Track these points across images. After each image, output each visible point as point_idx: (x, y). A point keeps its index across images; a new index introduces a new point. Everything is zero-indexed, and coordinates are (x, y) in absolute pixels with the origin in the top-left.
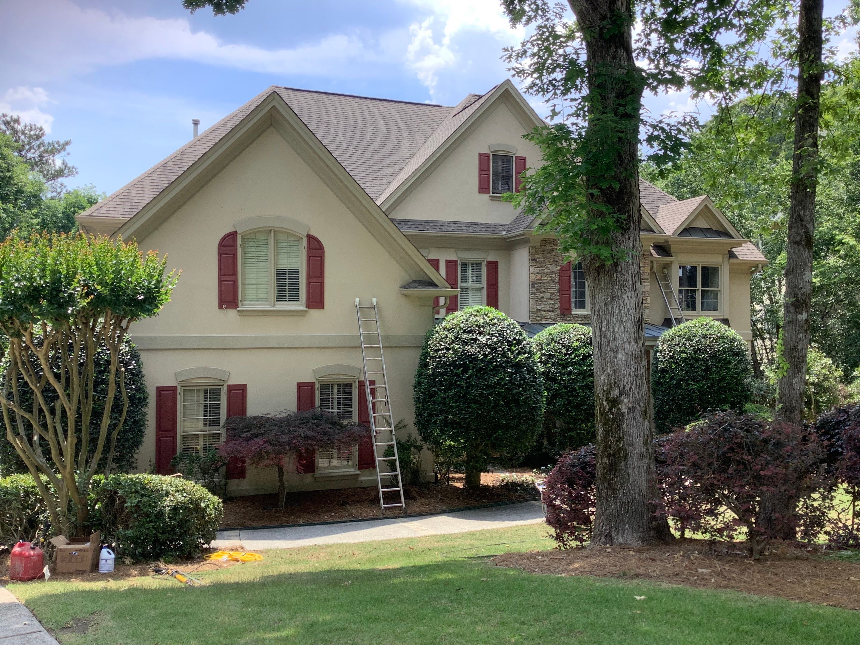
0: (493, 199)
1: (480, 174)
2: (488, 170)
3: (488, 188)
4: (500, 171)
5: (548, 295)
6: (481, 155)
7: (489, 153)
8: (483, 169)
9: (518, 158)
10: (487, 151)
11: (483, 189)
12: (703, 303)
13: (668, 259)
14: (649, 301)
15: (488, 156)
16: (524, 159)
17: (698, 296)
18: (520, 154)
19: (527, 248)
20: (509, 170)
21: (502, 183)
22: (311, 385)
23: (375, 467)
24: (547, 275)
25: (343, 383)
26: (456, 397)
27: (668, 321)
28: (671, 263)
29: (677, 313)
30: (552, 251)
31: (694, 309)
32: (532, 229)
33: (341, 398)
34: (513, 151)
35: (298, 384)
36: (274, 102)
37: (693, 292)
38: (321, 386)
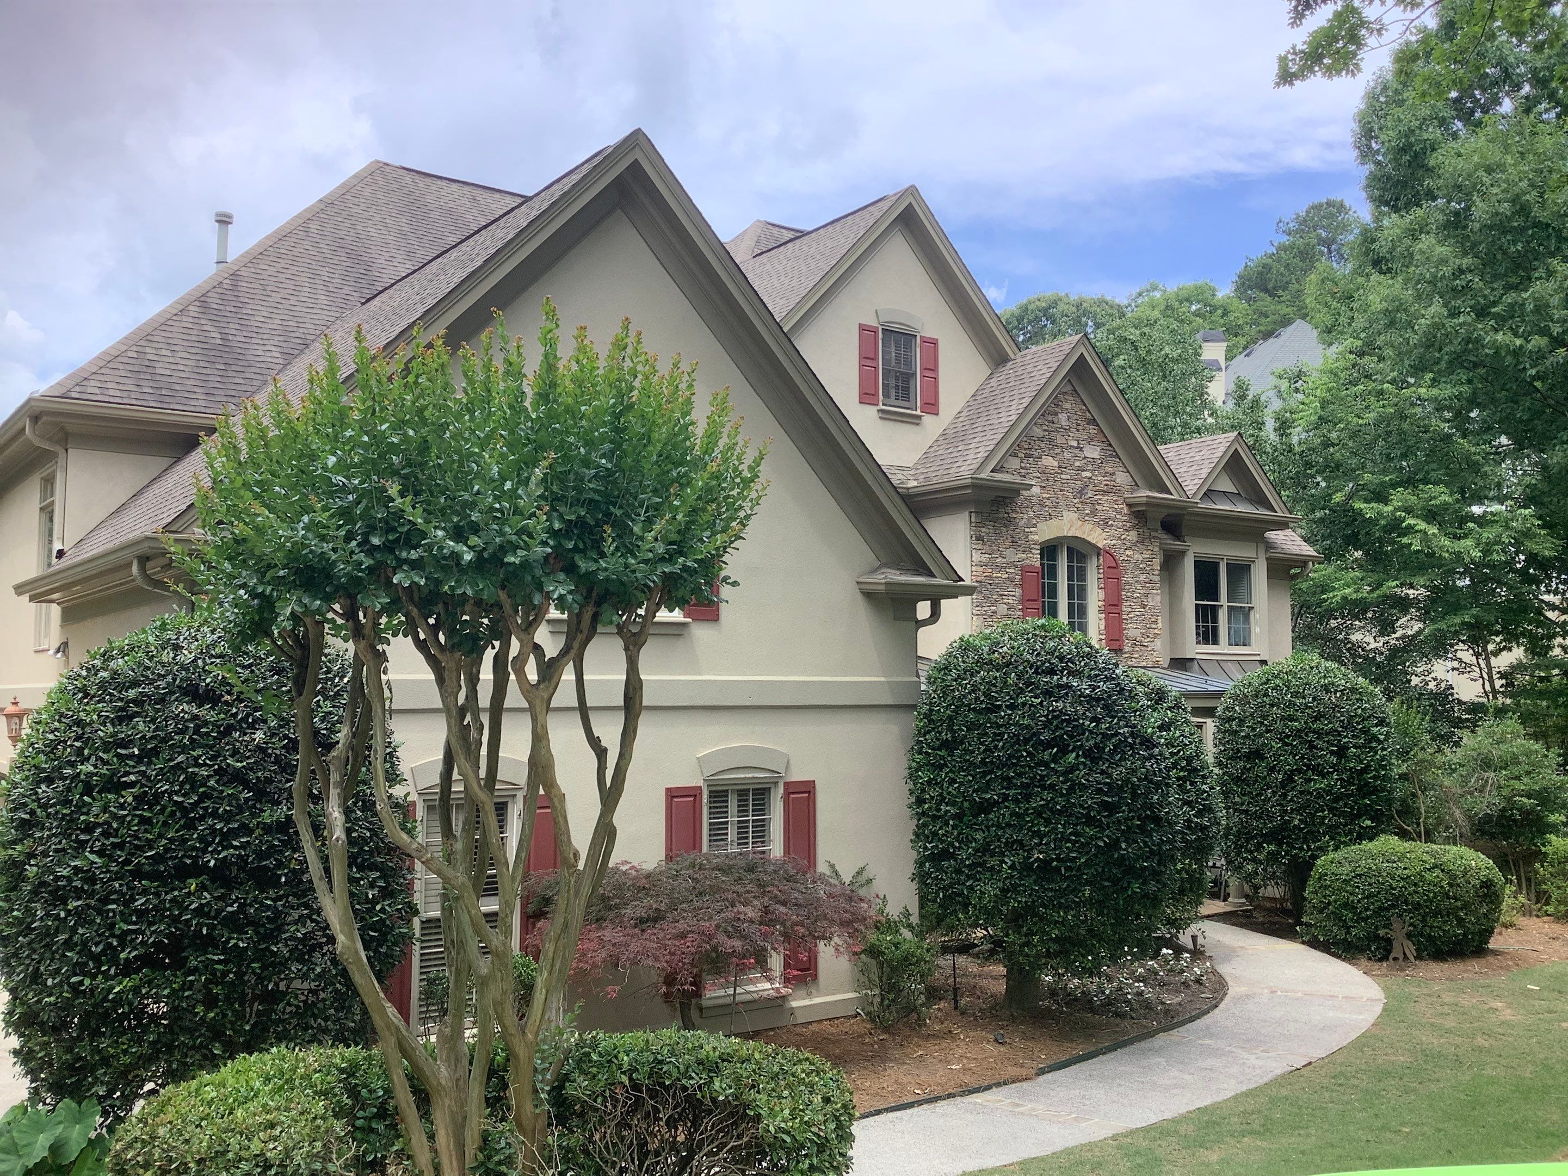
0: (883, 415)
1: (861, 366)
2: (875, 359)
3: (875, 395)
4: (894, 362)
5: (1002, 609)
6: (863, 328)
7: (876, 324)
8: (866, 358)
9: (924, 340)
10: (873, 322)
11: (867, 396)
12: (1229, 629)
13: (1177, 545)
14: (1160, 625)
15: (875, 331)
16: (934, 343)
17: (1223, 616)
18: (929, 333)
19: (967, 514)
20: (909, 362)
21: (897, 387)
22: (694, 793)
23: (815, 977)
24: (1002, 568)
25: (751, 787)
26: (1045, 813)
27: (1180, 664)
28: (1183, 553)
29: (1193, 649)
30: (1009, 522)
31: (1215, 642)
32: (983, 476)
33: (747, 821)
34: (917, 326)
35: (668, 790)
36: (638, 155)
37: (1214, 610)
38: (712, 794)
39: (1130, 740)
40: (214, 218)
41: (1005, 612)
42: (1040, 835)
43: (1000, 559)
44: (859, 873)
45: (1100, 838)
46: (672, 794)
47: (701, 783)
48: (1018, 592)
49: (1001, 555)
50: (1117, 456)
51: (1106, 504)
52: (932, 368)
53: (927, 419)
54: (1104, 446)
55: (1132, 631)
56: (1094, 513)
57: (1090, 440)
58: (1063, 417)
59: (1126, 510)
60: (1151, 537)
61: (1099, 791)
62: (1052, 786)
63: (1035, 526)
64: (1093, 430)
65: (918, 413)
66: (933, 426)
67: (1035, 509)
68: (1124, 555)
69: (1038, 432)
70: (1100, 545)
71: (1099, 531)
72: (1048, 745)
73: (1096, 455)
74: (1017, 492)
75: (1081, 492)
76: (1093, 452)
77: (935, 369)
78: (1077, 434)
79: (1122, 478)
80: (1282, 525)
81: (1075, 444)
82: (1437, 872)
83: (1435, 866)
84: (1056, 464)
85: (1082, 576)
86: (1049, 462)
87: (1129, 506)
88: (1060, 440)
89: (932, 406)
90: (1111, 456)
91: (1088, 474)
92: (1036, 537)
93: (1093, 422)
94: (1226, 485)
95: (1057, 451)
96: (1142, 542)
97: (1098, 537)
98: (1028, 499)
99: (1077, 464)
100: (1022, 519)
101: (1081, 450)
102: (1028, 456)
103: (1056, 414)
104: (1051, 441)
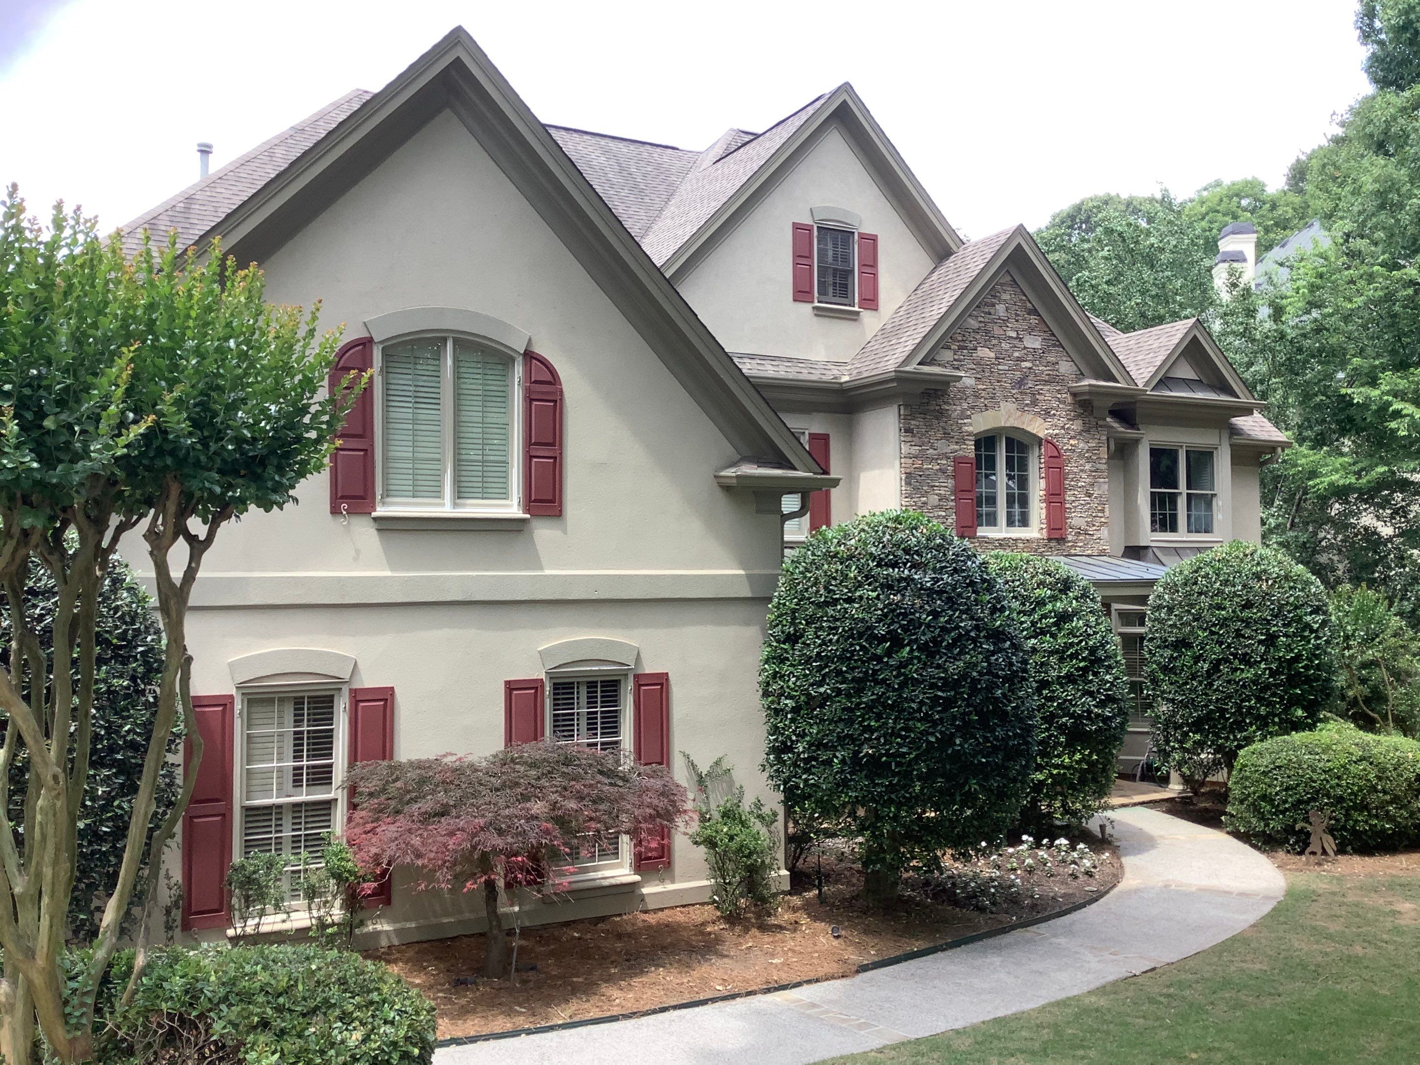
0: (819, 312)
1: (795, 264)
2: (810, 257)
3: (810, 292)
4: (830, 259)
5: (934, 499)
6: (797, 227)
7: (811, 223)
8: (801, 256)
9: (862, 237)
10: (807, 220)
11: (801, 294)
12: (1189, 516)
13: (1131, 433)
14: (1107, 514)
15: (809, 229)
16: (874, 239)
17: (1182, 503)
18: (867, 229)
19: (895, 407)
20: (847, 259)
21: (835, 284)
22: (535, 686)
23: (669, 865)
24: (932, 460)
25: (599, 679)
26: (878, 707)
27: (1135, 552)
28: (1136, 442)
29: (1148, 536)
30: (941, 414)
31: (1174, 529)
32: (907, 369)
33: (596, 713)
34: (856, 224)
35: (508, 683)
36: (459, 52)
37: (1173, 498)
38: (556, 687)
39: (973, 634)
40: (197, 148)
41: (936, 503)
42: (869, 729)
43: (931, 451)
44: (717, 763)
45: (933, 734)
46: (511, 687)
47: (543, 676)
48: (951, 483)
49: (932, 447)
50: (1061, 346)
51: (1048, 395)
52: (871, 264)
53: (866, 316)
54: (1046, 336)
55: (1077, 519)
56: (1034, 403)
57: (1030, 330)
58: (1001, 309)
59: (1069, 399)
60: (1097, 426)
61: (933, 686)
62: (884, 681)
63: (969, 417)
64: (1034, 319)
65: (856, 309)
66: (871, 322)
67: (970, 400)
68: (1067, 444)
69: (973, 323)
70: (1041, 435)
71: (1040, 421)
72: (882, 639)
73: (1037, 345)
74: (947, 384)
75: (1021, 383)
76: (1034, 342)
77: (874, 265)
78: (1017, 325)
79: (1065, 368)
80: (1247, 411)
81: (1014, 335)
82: (1364, 765)
83: (1362, 759)
84: (992, 355)
85: (1023, 465)
86: (985, 353)
87: (1074, 395)
88: (997, 331)
89: (871, 302)
90: (1054, 345)
91: (1028, 364)
92: (970, 429)
93: (1034, 312)
94: (1186, 372)
95: (994, 342)
96: (1088, 431)
97: (1039, 427)
98: (962, 391)
99: (1016, 354)
100: (955, 410)
101: (1021, 340)
102: (961, 348)
103: (993, 305)
104: (987, 332)
